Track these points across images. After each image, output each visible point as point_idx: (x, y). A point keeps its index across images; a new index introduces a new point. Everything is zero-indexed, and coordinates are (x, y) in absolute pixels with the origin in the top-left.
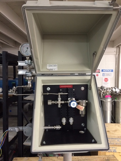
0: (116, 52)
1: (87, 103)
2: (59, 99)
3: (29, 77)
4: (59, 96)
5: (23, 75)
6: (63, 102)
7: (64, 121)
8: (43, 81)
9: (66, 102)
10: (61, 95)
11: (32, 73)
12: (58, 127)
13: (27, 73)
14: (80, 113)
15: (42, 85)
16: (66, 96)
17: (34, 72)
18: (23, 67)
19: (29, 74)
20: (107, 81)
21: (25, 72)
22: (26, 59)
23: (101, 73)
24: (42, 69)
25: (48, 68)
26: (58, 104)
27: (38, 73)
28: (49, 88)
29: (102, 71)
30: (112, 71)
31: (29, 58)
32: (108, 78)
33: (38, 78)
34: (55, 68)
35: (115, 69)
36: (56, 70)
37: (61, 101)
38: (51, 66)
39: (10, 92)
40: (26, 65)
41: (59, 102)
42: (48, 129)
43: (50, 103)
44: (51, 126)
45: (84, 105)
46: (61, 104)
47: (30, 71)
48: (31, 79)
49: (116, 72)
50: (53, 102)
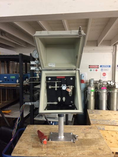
0: (113, 50)
1: (73, 88)
2: (56, 85)
3: (37, 71)
4: (56, 83)
5: (33, 70)
6: (58, 87)
7: (59, 99)
8: (46, 74)
9: (60, 87)
10: (57, 82)
11: (39, 69)
12: (56, 103)
13: (36, 69)
14: (69, 94)
15: (46, 76)
16: (61, 83)
17: (40, 68)
18: (33, 65)
19: (38, 70)
20: (105, 75)
21: (35, 68)
22: (35, 60)
23: (100, 68)
24: (45, 66)
25: (49, 66)
26: (55, 88)
27: (43, 69)
28: (50, 79)
29: (101, 66)
30: (110, 66)
31: (37, 59)
32: (106, 73)
33: (43, 72)
34: (53, 66)
35: (112, 65)
36: (54, 67)
37: (57, 86)
38: (51, 64)
39: (24, 82)
40: (35, 64)
41: (56, 87)
42: (49, 104)
43: (50, 87)
44: (51, 102)
45: (71, 88)
46: (57, 88)
47: (38, 68)
48: (39, 73)
49: (113, 68)
50: (52, 87)
